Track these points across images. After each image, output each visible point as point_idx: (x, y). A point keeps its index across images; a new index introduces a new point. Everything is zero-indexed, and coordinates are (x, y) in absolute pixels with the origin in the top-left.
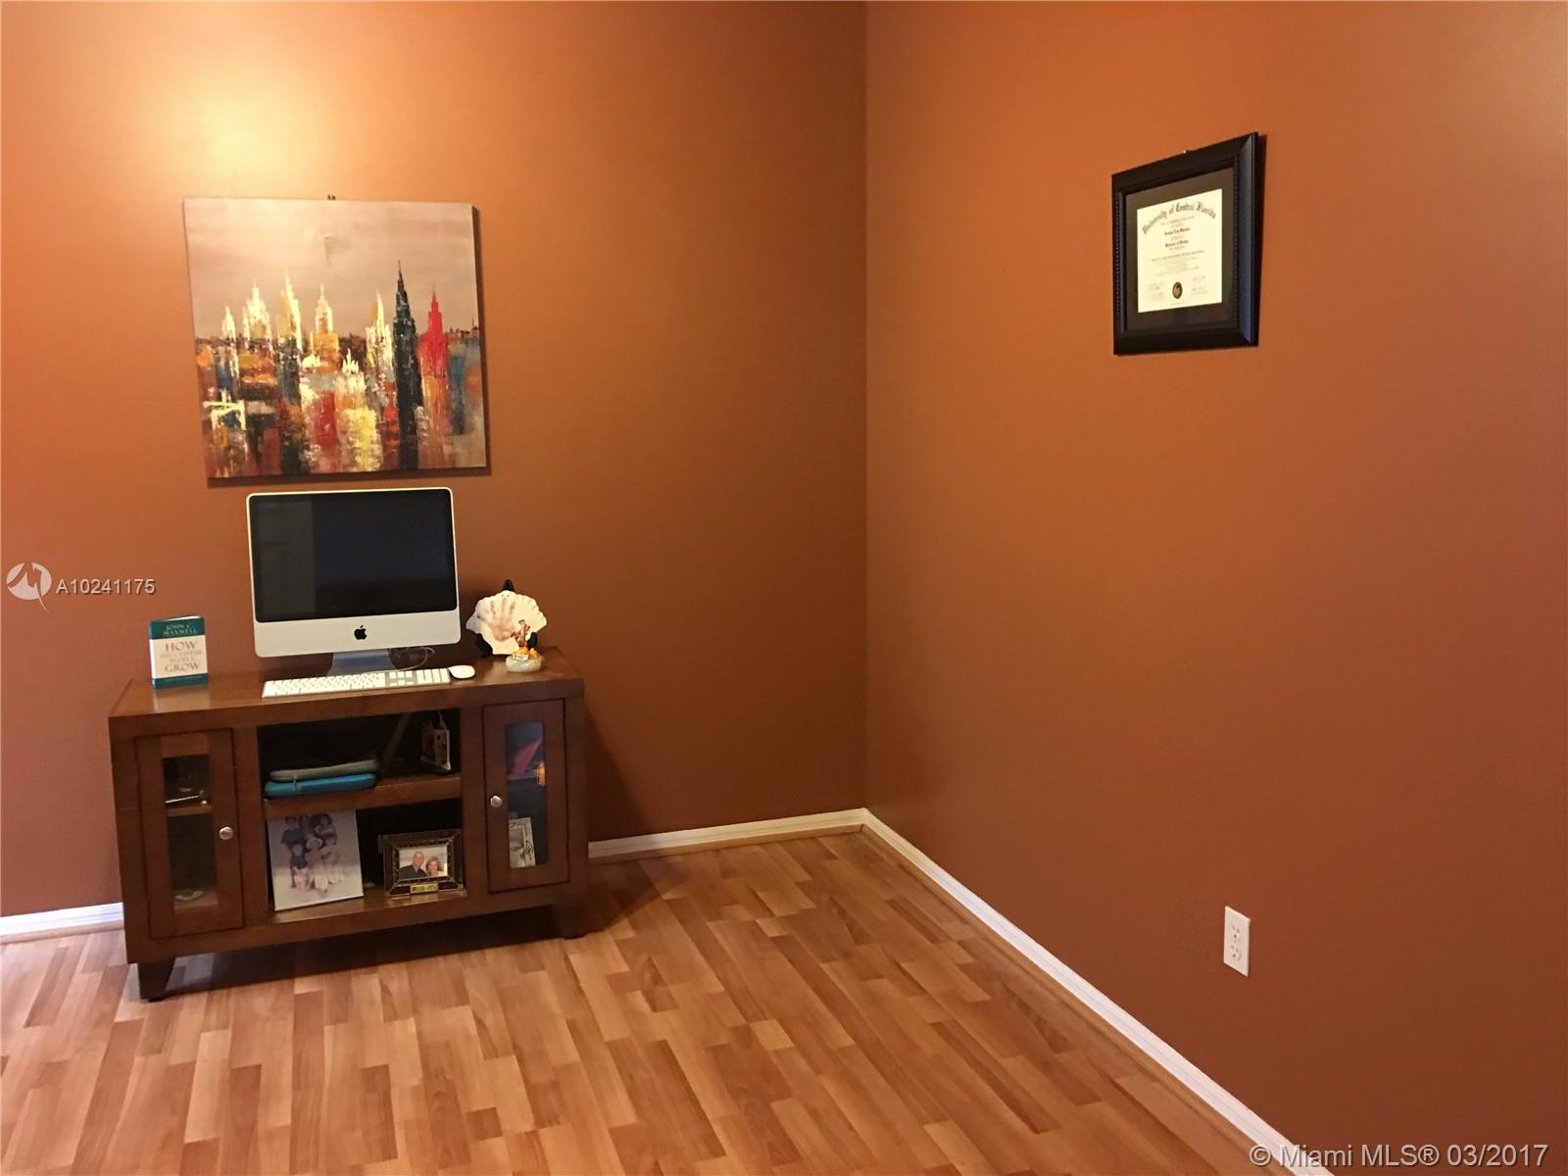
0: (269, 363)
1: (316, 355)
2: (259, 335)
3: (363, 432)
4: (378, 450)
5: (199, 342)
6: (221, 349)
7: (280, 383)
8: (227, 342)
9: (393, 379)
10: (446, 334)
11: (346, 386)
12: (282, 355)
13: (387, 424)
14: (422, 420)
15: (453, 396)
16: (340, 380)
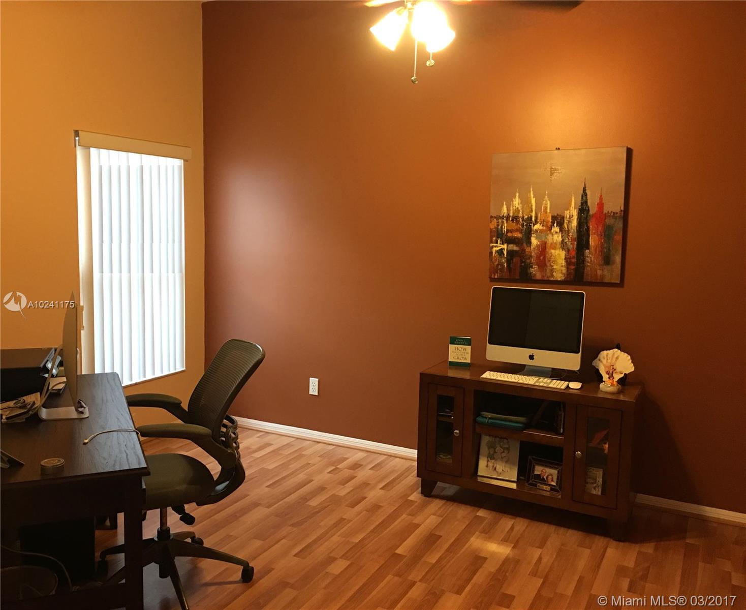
0: (519, 227)
1: (540, 224)
2: (516, 215)
3: (558, 261)
4: (564, 270)
5: (491, 217)
6: (500, 220)
7: (523, 237)
8: (503, 218)
9: (575, 236)
10: (606, 214)
11: (553, 239)
12: (525, 224)
13: (570, 258)
14: (588, 257)
15: (605, 245)
16: (550, 236)
